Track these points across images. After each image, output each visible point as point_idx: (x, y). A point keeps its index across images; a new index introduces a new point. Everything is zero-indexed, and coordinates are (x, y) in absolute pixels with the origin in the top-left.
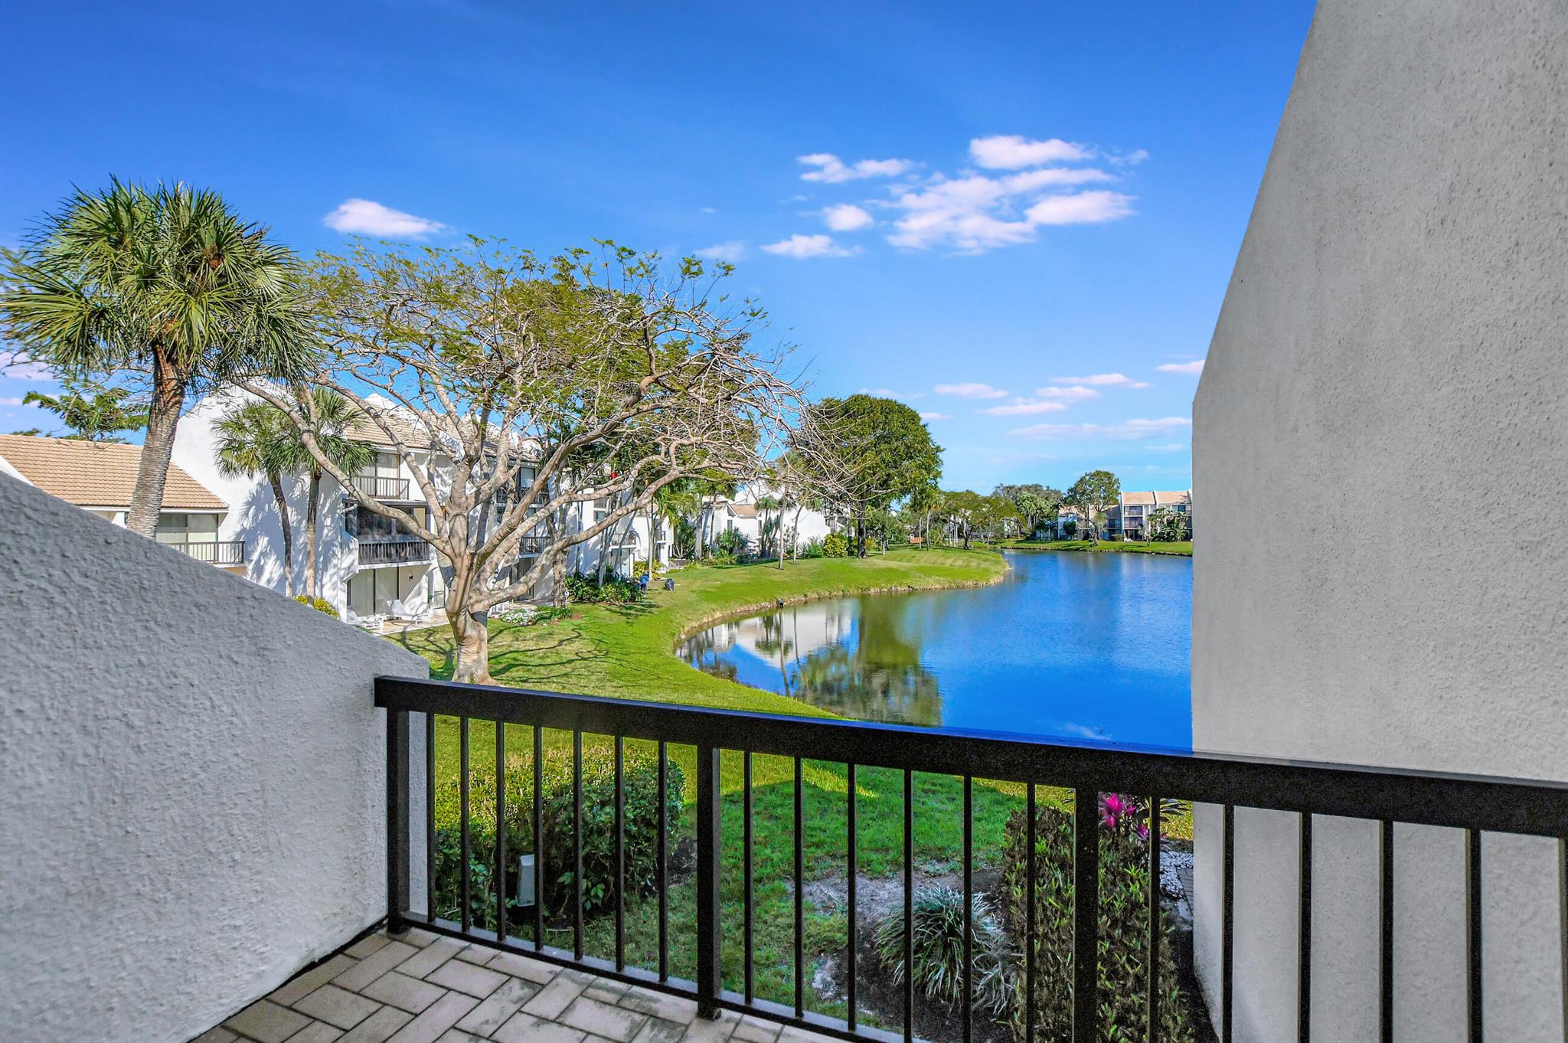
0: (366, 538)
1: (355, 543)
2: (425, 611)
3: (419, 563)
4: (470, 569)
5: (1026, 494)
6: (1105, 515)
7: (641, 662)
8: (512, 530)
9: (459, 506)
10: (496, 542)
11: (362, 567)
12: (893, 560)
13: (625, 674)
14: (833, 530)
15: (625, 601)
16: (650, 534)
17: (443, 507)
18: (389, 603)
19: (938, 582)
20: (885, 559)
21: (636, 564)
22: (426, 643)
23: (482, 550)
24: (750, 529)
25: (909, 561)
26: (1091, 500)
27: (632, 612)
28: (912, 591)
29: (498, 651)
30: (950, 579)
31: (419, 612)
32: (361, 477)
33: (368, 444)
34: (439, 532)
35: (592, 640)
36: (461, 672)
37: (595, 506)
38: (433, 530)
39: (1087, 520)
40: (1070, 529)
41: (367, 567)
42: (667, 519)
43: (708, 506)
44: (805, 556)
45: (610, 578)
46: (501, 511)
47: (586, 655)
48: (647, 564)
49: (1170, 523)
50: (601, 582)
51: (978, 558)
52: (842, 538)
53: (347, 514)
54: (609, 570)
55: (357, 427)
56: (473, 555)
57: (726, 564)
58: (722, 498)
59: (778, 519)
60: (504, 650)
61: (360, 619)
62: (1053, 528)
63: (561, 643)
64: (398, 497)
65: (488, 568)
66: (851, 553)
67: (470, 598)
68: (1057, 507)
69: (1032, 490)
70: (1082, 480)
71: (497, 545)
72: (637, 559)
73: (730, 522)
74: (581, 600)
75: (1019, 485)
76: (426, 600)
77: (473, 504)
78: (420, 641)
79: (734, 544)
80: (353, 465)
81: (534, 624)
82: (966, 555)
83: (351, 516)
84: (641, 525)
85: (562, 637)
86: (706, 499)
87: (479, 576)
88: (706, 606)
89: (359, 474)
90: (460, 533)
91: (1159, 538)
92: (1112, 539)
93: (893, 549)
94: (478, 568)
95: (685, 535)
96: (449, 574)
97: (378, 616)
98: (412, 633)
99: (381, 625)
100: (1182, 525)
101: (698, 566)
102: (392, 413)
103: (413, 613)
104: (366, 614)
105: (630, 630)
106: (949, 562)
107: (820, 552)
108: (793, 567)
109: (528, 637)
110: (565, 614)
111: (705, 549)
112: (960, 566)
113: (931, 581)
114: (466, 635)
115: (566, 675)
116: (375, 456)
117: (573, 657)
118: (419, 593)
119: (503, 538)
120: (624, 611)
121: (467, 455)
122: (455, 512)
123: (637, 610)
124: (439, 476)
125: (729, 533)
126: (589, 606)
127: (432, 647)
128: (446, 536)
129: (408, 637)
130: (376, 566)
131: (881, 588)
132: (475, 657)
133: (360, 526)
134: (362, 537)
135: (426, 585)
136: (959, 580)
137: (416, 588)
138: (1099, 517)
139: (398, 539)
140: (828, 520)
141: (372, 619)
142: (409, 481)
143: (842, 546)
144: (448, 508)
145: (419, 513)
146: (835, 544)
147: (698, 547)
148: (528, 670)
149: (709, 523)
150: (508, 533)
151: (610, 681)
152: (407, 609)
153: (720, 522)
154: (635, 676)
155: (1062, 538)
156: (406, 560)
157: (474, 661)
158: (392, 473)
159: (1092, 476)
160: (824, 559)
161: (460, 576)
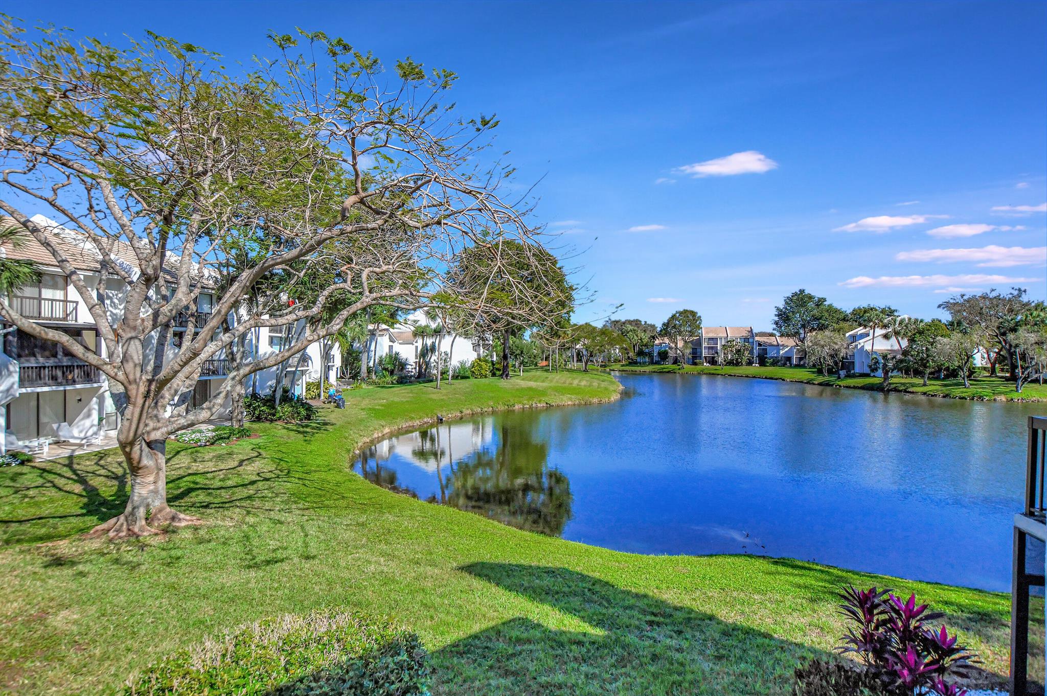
0: (28, 361)
1: (14, 367)
2: (95, 433)
3: (88, 386)
4: (146, 396)
5: (630, 327)
6: (690, 345)
7: (323, 480)
8: (196, 354)
9: (134, 328)
10: (177, 367)
11: (24, 390)
12: (530, 380)
13: (309, 495)
14: (479, 355)
15: (301, 420)
16: (322, 357)
17: (114, 331)
18: (55, 426)
19: (570, 399)
20: (523, 379)
21: (308, 384)
22: (96, 467)
23: (161, 375)
24: (408, 353)
25: (543, 381)
26: (680, 333)
27: (308, 430)
28: (549, 407)
29: (175, 474)
30: (580, 397)
31: (90, 433)
32: (22, 298)
33: (30, 263)
34: (111, 355)
35: (273, 459)
36: (136, 504)
37: (270, 331)
38: (104, 354)
39: (677, 348)
40: (663, 356)
41: (29, 390)
42: (337, 345)
43: (373, 333)
44: (455, 377)
45: (287, 398)
46: (180, 335)
47: (268, 475)
48: (319, 383)
49: (738, 351)
50: (277, 402)
51: (598, 379)
52: (486, 361)
53: (5, 335)
54: (286, 391)
55: (16, 245)
56: (150, 382)
57: (388, 383)
58: (384, 326)
59: (433, 345)
60: (181, 472)
61: (21, 443)
62: (650, 355)
63: (241, 463)
64: (65, 319)
65: (166, 393)
66: (494, 375)
67: (146, 425)
68: (654, 338)
69: (633, 323)
70: (673, 317)
71: (179, 371)
72: (308, 380)
73: (391, 347)
74: (258, 419)
75: (623, 320)
76: (96, 422)
77: (150, 327)
78: (89, 465)
79: (395, 366)
80: (11, 284)
81: (212, 444)
82: (587, 377)
83: (10, 338)
84: (314, 350)
85: (241, 457)
86: (371, 327)
87: (156, 403)
88: (375, 423)
89: (19, 294)
90: (135, 357)
91: (730, 363)
92: (695, 364)
93: (527, 371)
94: (156, 395)
95: (351, 359)
96: (122, 401)
97: (42, 440)
98: (80, 457)
99: (46, 449)
100: (746, 353)
101: (364, 386)
102: (56, 231)
103: (82, 435)
104: (29, 437)
105: (309, 448)
106: (576, 382)
107: (468, 373)
108: (449, 386)
109: (206, 458)
110: (243, 433)
111: (369, 371)
112: (585, 386)
113: (565, 398)
114: (142, 465)
115: (249, 497)
116: (39, 278)
117: (254, 478)
118: (89, 415)
119: (186, 363)
120: (301, 429)
121: (143, 273)
122: (130, 335)
123: (313, 428)
124: (109, 298)
125: (391, 357)
126: (267, 424)
127: (103, 472)
128: (119, 360)
129: (75, 461)
130: (39, 390)
131: (524, 404)
132: (152, 487)
133: (21, 347)
134: (23, 360)
135: (96, 407)
136: (587, 398)
137: (85, 410)
138: (685, 346)
139: (66, 361)
140: (476, 347)
141: (35, 443)
142: (77, 303)
143: (486, 367)
144: (120, 331)
145: (89, 337)
146: (481, 367)
147: (364, 369)
148: (209, 494)
149: (373, 348)
150: (191, 359)
151: (295, 502)
152: (76, 432)
153: (382, 347)
154: (320, 496)
155: (657, 363)
156: (74, 382)
157: (152, 491)
158: (59, 294)
159: (681, 313)
160: (472, 380)
161: (134, 405)
